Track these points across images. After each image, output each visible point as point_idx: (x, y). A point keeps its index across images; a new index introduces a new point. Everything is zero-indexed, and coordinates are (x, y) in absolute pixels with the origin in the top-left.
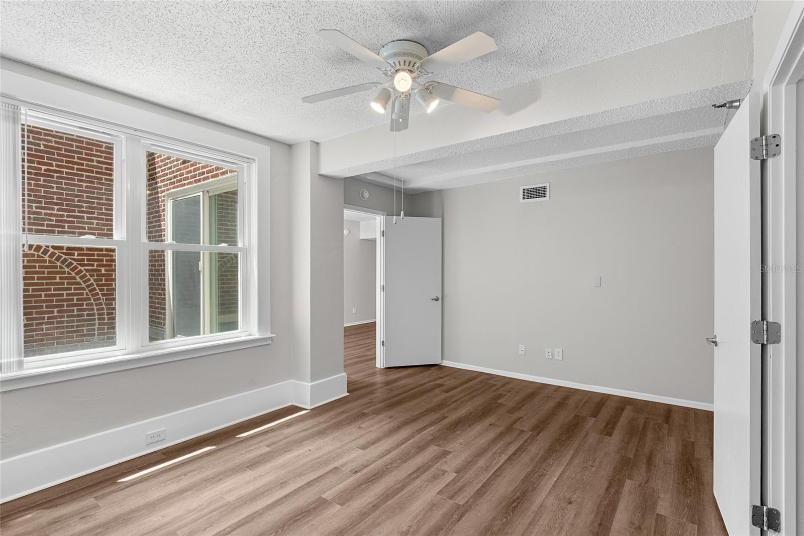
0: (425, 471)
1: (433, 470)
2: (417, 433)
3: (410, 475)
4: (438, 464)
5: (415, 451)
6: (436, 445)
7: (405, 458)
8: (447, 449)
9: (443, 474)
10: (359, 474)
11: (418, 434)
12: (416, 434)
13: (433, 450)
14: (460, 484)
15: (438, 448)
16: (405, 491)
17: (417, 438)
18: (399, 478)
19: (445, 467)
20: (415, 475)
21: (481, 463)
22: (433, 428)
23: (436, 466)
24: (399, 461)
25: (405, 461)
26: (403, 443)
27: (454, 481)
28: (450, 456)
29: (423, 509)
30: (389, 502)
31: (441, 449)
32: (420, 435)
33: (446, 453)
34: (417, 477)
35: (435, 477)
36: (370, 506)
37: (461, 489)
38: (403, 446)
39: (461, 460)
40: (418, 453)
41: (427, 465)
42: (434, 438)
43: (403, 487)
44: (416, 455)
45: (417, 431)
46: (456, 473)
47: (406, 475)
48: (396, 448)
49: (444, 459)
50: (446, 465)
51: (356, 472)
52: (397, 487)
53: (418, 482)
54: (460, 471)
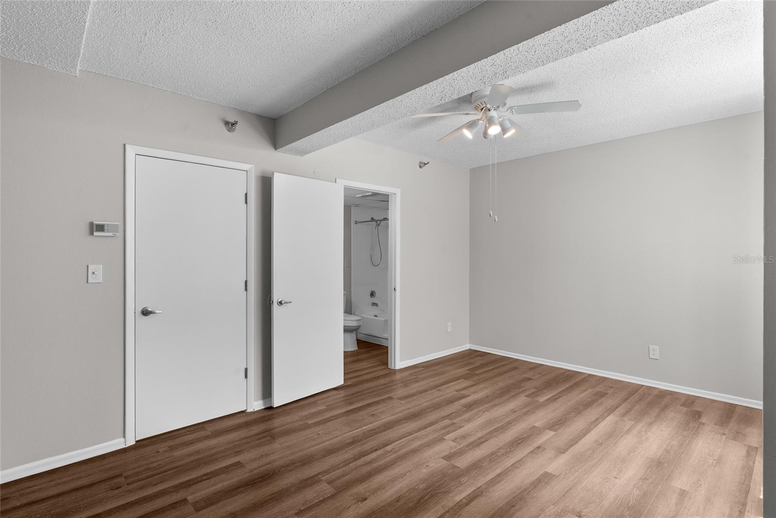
0: (472, 443)
1: (465, 443)
2: (481, 489)
3: (487, 441)
4: (460, 447)
5: (484, 463)
6: (459, 467)
7: (493, 457)
8: (446, 462)
9: (456, 439)
10: (536, 445)
11: (478, 488)
12: (484, 487)
13: (463, 462)
14: (443, 431)
15: (456, 465)
16: (489, 430)
17: (482, 481)
18: (496, 439)
19: (453, 444)
20: (482, 440)
21: (417, 444)
22: (458, 498)
23: (461, 446)
24: (499, 454)
25: (493, 453)
26: (499, 475)
27: (448, 433)
28: (445, 453)
29: (475, 420)
30: (500, 425)
31: (452, 463)
32: (478, 486)
33: (447, 458)
34: (479, 438)
35: (464, 437)
36: (513, 424)
37: (445, 428)
38: (498, 471)
39: (435, 449)
40: (480, 461)
41: (470, 447)
42: (457, 478)
43: (491, 432)
44: (482, 458)
45: (482, 492)
46: (444, 439)
47: (489, 441)
48: (507, 469)
49: (451, 451)
50: (452, 446)
51: (539, 448)
52: (496, 433)
53: (479, 435)
54: (441, 439)
